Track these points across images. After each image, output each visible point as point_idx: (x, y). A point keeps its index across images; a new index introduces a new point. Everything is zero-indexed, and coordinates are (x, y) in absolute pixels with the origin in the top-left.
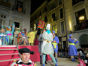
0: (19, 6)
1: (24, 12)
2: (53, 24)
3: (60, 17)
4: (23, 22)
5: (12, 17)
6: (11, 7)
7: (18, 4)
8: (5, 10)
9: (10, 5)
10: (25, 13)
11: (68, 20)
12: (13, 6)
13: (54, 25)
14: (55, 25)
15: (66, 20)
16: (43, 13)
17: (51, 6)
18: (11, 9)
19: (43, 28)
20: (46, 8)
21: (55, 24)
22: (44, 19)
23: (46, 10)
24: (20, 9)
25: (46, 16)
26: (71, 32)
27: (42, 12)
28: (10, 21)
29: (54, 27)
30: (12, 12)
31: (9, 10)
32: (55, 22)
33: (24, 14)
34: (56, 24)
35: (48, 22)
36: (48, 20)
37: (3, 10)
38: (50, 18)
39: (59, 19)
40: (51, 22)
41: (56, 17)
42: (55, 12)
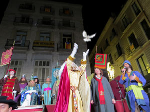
0: (67, 42)
2: (137, 55)
7: (65, 40)
8: (48, 54)
9: (54, 44)
12: (58, 44)
14: (141, 57)
16: (111, 41)
17: (123, 24)
18: (56, 49)
20: (114, 31)
22: (116, 51)
23: (115, 33)
25: (118, 44)
27: (109, 40)
29: (140, 60)
30: (58, 53)
31: (54, 51)
32: (139, 50)
34: (143, 53)
35: (124, 54)
36: (125, 50)
37: (44, 54)
39: (146, 42)
40: (132, 53)
41: (138, 41)
42: (133, 31)
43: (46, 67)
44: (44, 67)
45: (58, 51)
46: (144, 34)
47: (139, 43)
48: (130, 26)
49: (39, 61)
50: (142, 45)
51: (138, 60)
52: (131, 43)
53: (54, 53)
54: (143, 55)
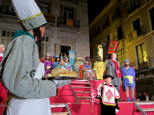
1: (77, 26)
2: (137, 42)
3: (151, 27)
5: (58, 38)
6: (56, 20)
10: (79, 27)
12: (58, 19)
13: (140, 43)
14: (141, 45)
16: (113, 21)
17: (130, 6)
18: (56, 24)
20: (118, 10)
21: (142, 42)
22: (116, 34)
23: (118, 14)
25: (120, 26)
27: (110, 19)
28: (55, 45)
29: (139, 48)
30: (58, 29)
32: (141, 37)
33: (77, 30)
34: (144, 41)
35: (125, 38)
36: (126, 34)
38: (129, 29)
39: (150, 31)
40: (133, 39)
41: (142, 28)
42: (139, 16)
44: (43, 42)
45: (58, 26)
47: (142, 30)
48: (137, 10)
50: (145, 34)
51: (137, 47)
52: (134, 30)
53: (53, 28)
54: (144, 43)
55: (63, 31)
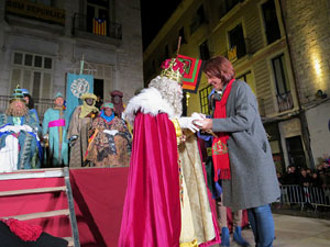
0: (97, 15)
1: (114, 36)
2: (237, 71)
3: (265, 37)
4: (117, 74)
5: (74, 61)
7: (91, 11)
8: (47, 39)
9: (63, 16)
10: (121, 38)
11: (303, 46)
12: (74, 19)
13: (243, 72)
14: (244, 76)
15: (295, 47)
16: (192, 33)
18: (68, 31)
19: (193, 88)
21: (248, 69)
23: (202, 18)
24: (100, 28)
25: (205, 42)
26: (325, 96)
30: (74, 41)
31: (62, 34)
32: (245, 60)
33: (118, 46)
34: (251, 68)
37: (38, 36)
39: (262, 47)
41: (246, 42)
42: (242, 20)
43: (42, 70)
44: (38, 69)
45: (74, 34)
46: (263, 30)
47: (247, 46)
48: (237, 7)
49: (24, 54)
50: (253, 53)
52: (232, 46)
53: (62, 39)
54: (250, 72)
55: (84, 46)
